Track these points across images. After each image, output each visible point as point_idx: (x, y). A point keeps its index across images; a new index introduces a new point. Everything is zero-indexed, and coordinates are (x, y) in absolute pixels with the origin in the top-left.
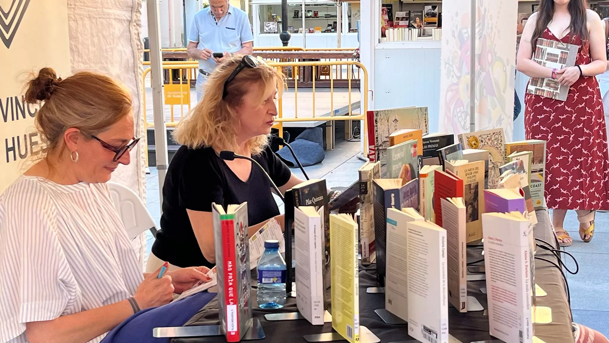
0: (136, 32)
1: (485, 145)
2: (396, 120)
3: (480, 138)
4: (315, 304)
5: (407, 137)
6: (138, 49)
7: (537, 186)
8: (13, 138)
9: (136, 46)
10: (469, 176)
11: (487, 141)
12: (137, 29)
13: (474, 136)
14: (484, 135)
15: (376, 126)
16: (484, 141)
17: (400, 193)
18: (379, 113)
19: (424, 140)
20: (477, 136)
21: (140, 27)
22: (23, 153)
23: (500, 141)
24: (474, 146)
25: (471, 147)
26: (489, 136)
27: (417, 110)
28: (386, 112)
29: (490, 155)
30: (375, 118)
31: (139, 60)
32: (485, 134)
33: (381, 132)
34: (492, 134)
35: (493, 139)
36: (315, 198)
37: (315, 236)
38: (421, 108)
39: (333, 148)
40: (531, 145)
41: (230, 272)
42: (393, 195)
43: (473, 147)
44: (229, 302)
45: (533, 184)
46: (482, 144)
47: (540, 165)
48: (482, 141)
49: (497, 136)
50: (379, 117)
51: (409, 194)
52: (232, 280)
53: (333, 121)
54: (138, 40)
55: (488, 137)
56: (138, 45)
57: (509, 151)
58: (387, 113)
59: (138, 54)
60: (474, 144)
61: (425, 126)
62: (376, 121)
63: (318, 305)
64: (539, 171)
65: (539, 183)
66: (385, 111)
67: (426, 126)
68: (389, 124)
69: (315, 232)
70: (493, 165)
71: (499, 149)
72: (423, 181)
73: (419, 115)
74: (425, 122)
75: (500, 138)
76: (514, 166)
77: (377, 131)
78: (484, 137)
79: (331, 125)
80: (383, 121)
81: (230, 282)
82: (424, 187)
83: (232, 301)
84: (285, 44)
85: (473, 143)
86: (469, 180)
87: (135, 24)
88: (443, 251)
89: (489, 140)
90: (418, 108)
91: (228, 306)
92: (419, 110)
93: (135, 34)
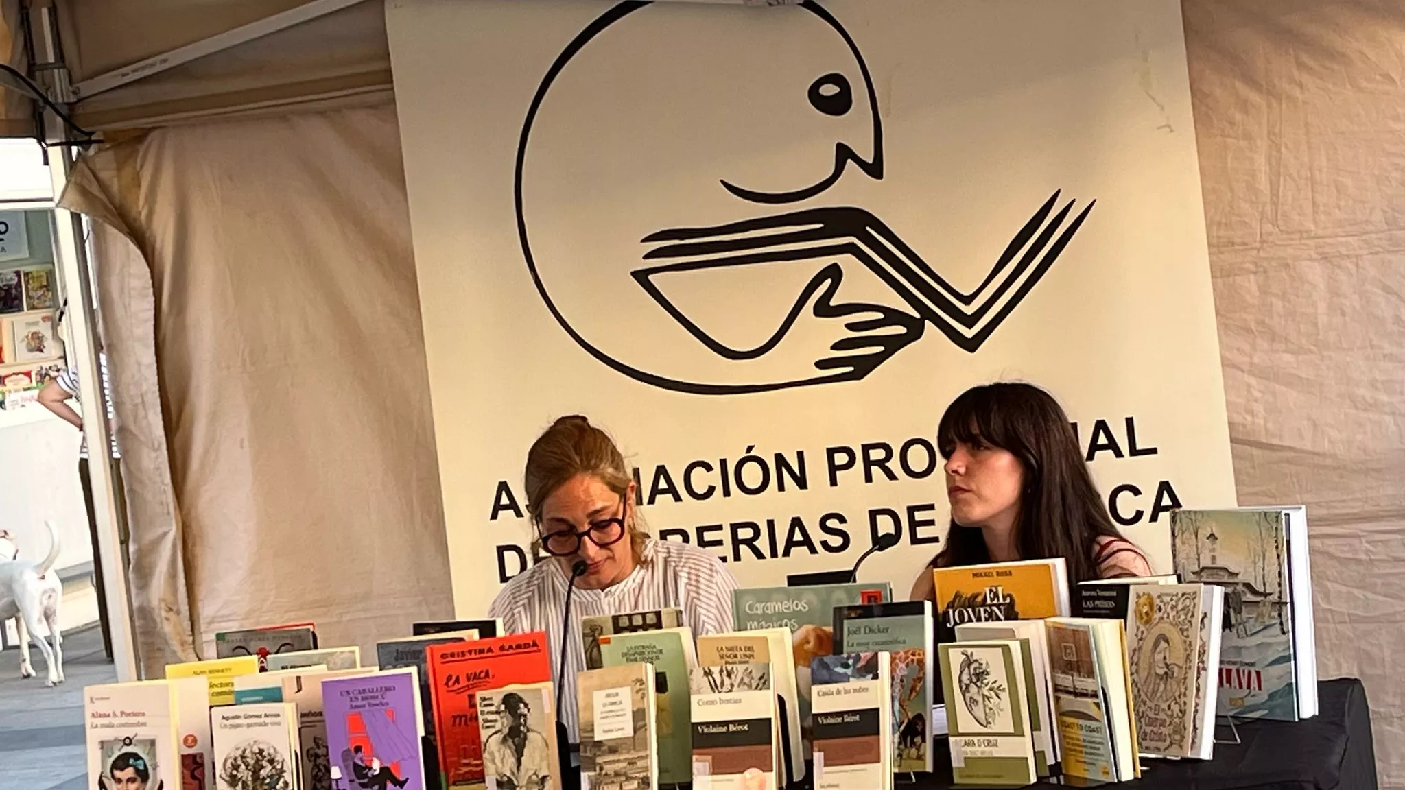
2: (1212, 535)
11: (1169, 610)
13: (1149, 594)
16: (1163, 609)
24: (1145, 618)
25: (1141, 618)
26: (1175, 598)
27: (1257, 517)
28: (1193, 514)
32: (1168, 592)
33: (1183, 561)
34: (1180, 595)
35: (1180, 607)
46: (1158, 615)
47: (1090, 680)
48: (1160, 609)
49: (1187, 602)
58: (1193, 518)
60: (1147, 612)
61: (1276, 556)
64: (1092, 696)
68: (1200, 545)
74: (1277, 548)
75: (1192, 607)
76: (850, 662)
80: (1186, 535)
85: (1145, 609)
89: (1172, 608)
90: (1260, 513)
92: (1263, 515)
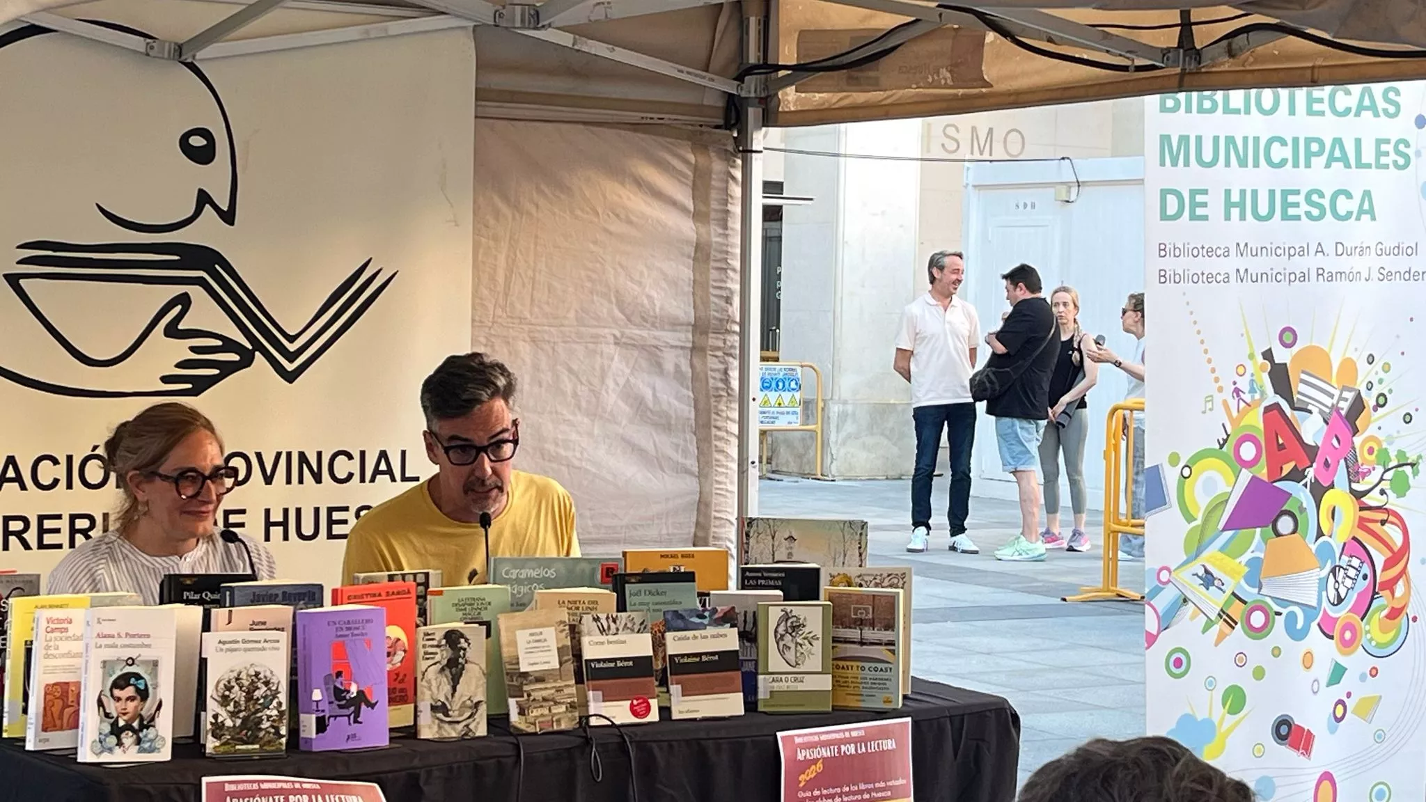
2: (791, 537)
3: (859, 579)
5: (673, 556)
7: (882, 670)
10: (568, 611)
13: (845, 575)
14: (869, 575)
15: (747, 543)
18: (755, 522)
22: (307, 532)
26: (878, 576)
27: (840, 524)
28: (770, 521)
32: (872, 571)
34: (885, 575)
35: (886, 584)
38: (850, 522)
47: (887, 633)
49: (895, 580)
50: (754, 527)
55: (875, 579)
61: (858, 554)
62: (748, 535)
64: (887, 644)
65: (890, 665)
66: (768, 519)
67: (861, 555)
73: (846, 534)
74: (860, 548)
76: (707, 614)
77: (747, 552)
78: (866, 578)
85: (842, 585)
89: (877, 585)
90: (844, 521)
92: (848, 523)
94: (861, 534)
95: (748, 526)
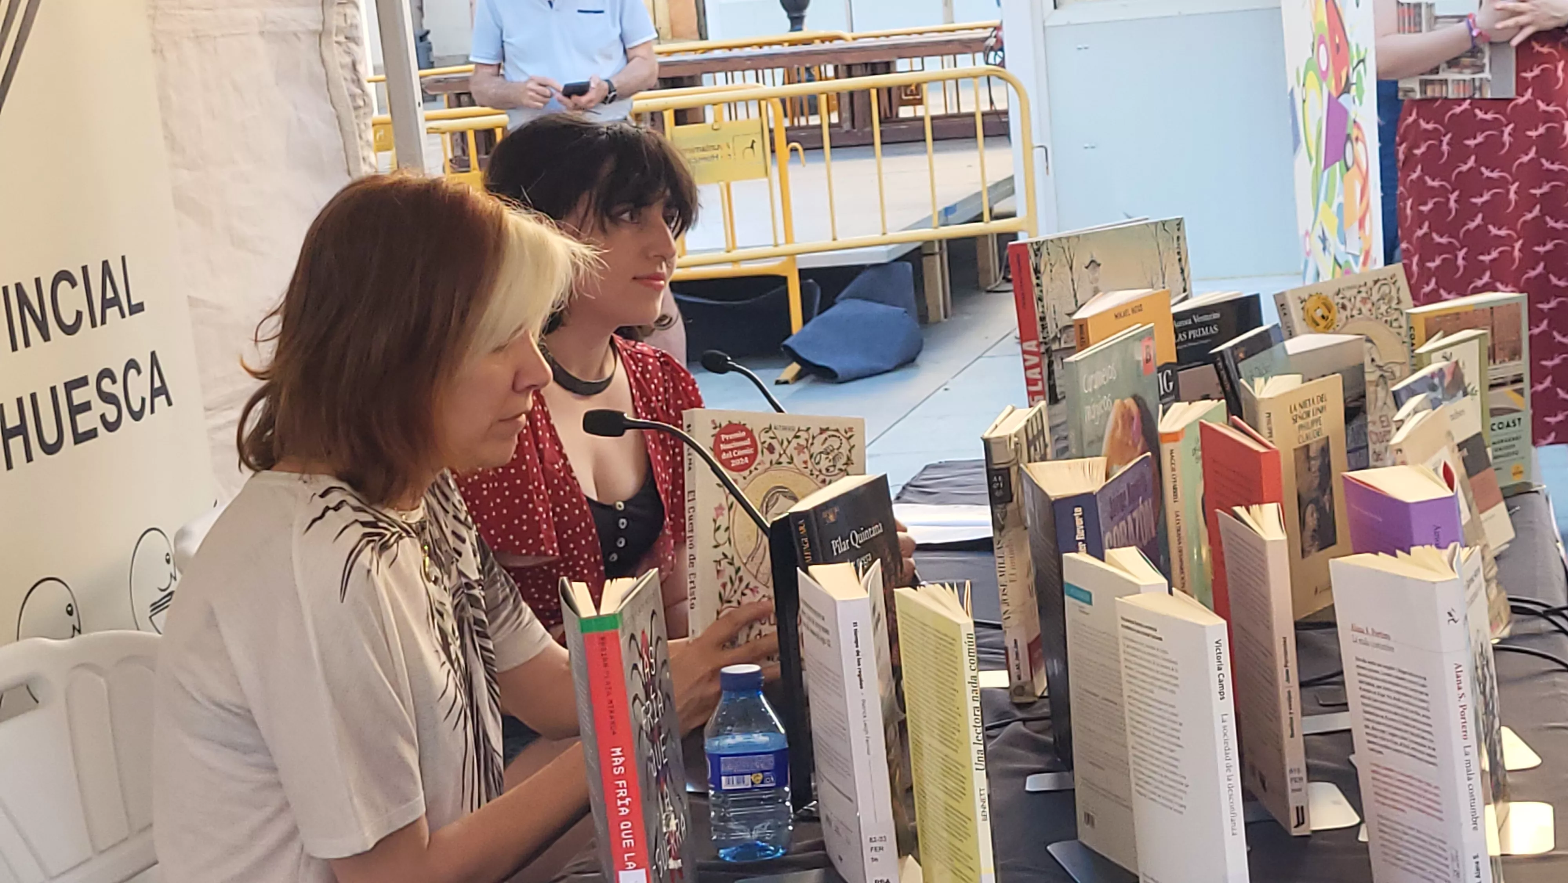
0: (348, 60)
1: (1352, 316)
3: (1338, 299)
4: (874, 845)
5: (1126, 314)
6: (356, 108)
7: (1508, 426)
8: (20, 401)
9: (349, 100)
10: (1300, 422)
11: (1359, 305)
12: (348, 53)
13: (1319, 294)
14: (1350, 288)
15: (1038, 285)
16: (1349, 306)
17: (1100, 504)
18: (1044, 247)
19: (1177, 317)
20: (1329, 293)
21: (357, 44)
22: (51, 437)
23: (1396, 301)
24: (1323, 323)
25: (1315, 325)
26: (1363, 289)
27: (1153, 227)
28: (1064, 241)
29: (1369, 345)
30: (1032, 260)
31: (361, 137)
32: (1350, 284)
33: (1053, 303)
35: (1375, 297)
36: (858, 533)
37: (858, 652)
38: (1164, 223)
39: (946, 317)
40: (1483, 310)
41: (620, 777)
42: (1078, 511)
43: (1318, 325)
44: (625, 862)
45: (1496, 420)
46: (1344, 314)
47: (1513, 363)
48: (1344, 307)
49: (1385, 289)
50: (1044, 258)
51: (1127, 503)
52: (627, 802)
53: (940, 241)
54: (353, 81)
55: (1359, 292)
56: (353, 96)
57: (1420, 332)
58: (1066, 246)
59: (355, 121)
60: (1323, 317)
61: (1179, 271)
62: (1037, 271)
63: (881, 849)
64: (1514, 382)
65: (1515, 416)
66: (1060, 239)
67: (1182, 271)
68: (1076, 278)
69: (856, 642)
70: (1379, 373)
71: (1395, 324)
72: (1172, 451)
73: (1160, 241)
74: (1180, 260)
75: (1394, 293)
76: (1436, 381)
77: (1040, 299)
78: (1348, 294)
79: (937, 249)
80: (1057, 268)
81: (623, 805)
82: (1173, 470)
83: (630, 859)
84: (796, 21)
85: (1319, 313)
86: (1304, 433)
87: (342, 39)
88: (1220, 681)
89: (1364, 301)
90: (1156, 224)
91: (622, 874)
92: (1160, 226)
93: (343, 66)
94: (1178, 238)
95: (1036, 255)
